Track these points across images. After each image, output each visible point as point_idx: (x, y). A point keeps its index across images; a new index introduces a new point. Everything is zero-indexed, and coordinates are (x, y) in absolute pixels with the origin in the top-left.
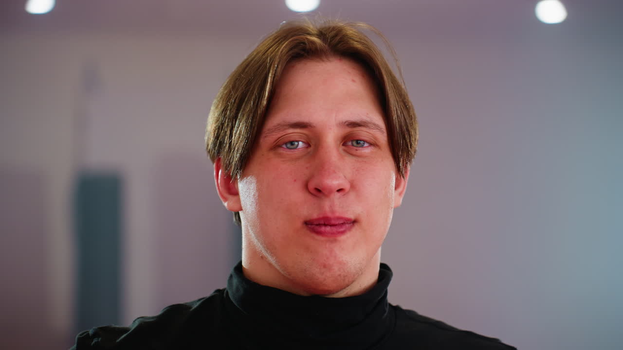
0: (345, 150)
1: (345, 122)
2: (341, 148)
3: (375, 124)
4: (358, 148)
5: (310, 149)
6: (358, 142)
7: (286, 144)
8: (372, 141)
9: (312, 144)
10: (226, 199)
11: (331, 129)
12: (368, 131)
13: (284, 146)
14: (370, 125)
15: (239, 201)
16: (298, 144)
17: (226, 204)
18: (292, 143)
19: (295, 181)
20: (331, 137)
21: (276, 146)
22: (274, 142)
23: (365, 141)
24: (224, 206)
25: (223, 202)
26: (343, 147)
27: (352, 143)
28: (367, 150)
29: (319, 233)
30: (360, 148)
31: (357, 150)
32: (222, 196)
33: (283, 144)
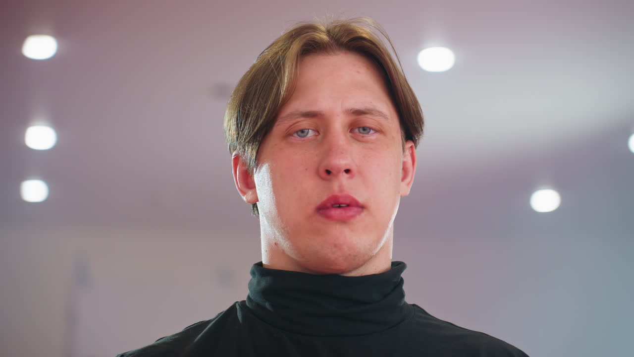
0: (352, 137)
1: (351, 110)
2: (349, 135)
3: (379, 112)
4: (364, 135)
5: (320, 137)
6: (365, 129)
7: (297, 132)
8: (377, 128)
9: (321, 131)
10: (244, 193)
11: (338, 116)
12: (373, 118)
13: (295, 135)
14: (373, 112)
15: (255, 193)
16: (308, 132)
17: (244, 198)
18: (302, 131)
19: (306, 170)
20: (339, 124)
21: (288, 135)
22: (286, 130)
23: (370, 129)
24: (243, 200)
25: (242, 197)
26: (350, 134)
27: (359, 131)
28: (372, 136)
29: (329, 217)
30: (366, 135)
31: (363, 137)
32: (241, 190)
33: (294, 133)
